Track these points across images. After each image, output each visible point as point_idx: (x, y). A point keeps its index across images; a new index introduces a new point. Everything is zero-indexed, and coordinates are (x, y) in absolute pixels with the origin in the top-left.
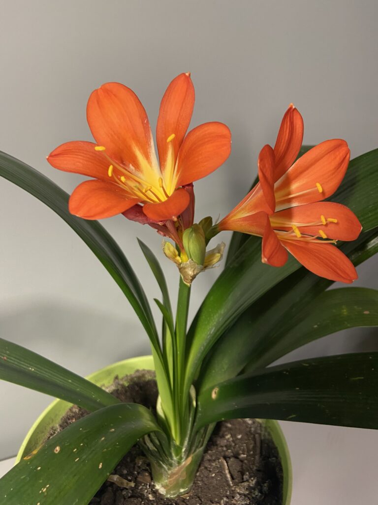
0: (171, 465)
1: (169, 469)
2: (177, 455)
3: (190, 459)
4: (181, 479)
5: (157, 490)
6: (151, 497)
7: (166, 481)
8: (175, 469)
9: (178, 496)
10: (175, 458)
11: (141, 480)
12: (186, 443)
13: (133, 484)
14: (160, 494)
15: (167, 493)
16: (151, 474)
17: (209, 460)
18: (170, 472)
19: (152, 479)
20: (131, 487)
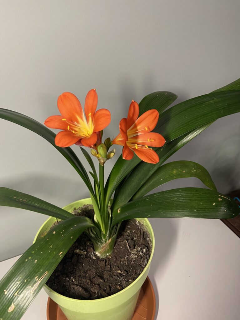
0: (102, 243)
1: (101, 245)
2: (104, 239)
3: (110, 240)
4: (107, 249)
5: (97, 255)
6: (94, 258)
7: (100, 250)
8: (104, 245)
9: (106, 257)
10: (103, 240)
11: (89, 251)
12: (108, 233)
13: (85, 253)
14: (98, 257)
15: (101, 256)
16: (93, 248)
17: (120, 242)
18: (102, 246)
19: (94, 250)
20: (85, 254)
